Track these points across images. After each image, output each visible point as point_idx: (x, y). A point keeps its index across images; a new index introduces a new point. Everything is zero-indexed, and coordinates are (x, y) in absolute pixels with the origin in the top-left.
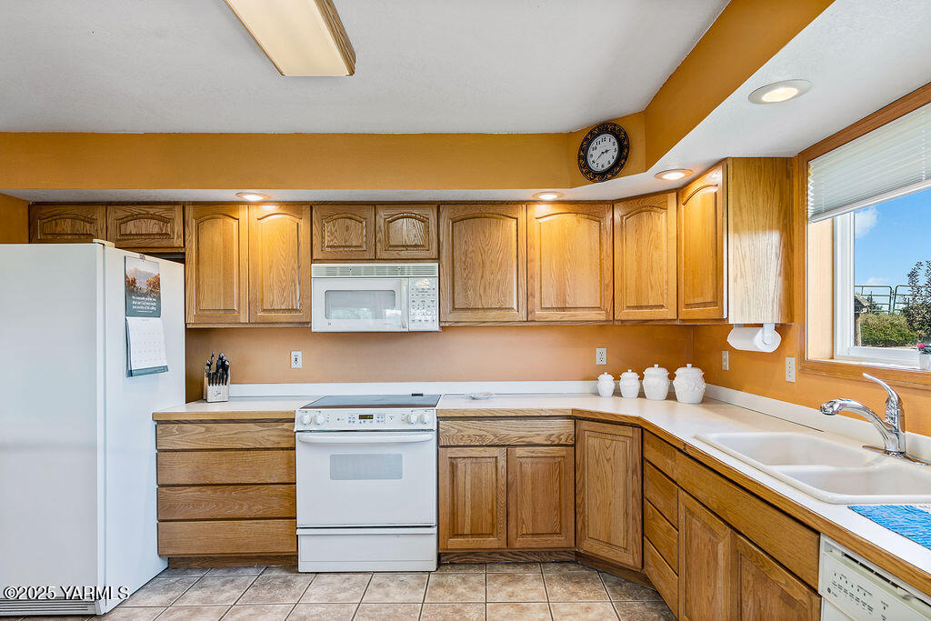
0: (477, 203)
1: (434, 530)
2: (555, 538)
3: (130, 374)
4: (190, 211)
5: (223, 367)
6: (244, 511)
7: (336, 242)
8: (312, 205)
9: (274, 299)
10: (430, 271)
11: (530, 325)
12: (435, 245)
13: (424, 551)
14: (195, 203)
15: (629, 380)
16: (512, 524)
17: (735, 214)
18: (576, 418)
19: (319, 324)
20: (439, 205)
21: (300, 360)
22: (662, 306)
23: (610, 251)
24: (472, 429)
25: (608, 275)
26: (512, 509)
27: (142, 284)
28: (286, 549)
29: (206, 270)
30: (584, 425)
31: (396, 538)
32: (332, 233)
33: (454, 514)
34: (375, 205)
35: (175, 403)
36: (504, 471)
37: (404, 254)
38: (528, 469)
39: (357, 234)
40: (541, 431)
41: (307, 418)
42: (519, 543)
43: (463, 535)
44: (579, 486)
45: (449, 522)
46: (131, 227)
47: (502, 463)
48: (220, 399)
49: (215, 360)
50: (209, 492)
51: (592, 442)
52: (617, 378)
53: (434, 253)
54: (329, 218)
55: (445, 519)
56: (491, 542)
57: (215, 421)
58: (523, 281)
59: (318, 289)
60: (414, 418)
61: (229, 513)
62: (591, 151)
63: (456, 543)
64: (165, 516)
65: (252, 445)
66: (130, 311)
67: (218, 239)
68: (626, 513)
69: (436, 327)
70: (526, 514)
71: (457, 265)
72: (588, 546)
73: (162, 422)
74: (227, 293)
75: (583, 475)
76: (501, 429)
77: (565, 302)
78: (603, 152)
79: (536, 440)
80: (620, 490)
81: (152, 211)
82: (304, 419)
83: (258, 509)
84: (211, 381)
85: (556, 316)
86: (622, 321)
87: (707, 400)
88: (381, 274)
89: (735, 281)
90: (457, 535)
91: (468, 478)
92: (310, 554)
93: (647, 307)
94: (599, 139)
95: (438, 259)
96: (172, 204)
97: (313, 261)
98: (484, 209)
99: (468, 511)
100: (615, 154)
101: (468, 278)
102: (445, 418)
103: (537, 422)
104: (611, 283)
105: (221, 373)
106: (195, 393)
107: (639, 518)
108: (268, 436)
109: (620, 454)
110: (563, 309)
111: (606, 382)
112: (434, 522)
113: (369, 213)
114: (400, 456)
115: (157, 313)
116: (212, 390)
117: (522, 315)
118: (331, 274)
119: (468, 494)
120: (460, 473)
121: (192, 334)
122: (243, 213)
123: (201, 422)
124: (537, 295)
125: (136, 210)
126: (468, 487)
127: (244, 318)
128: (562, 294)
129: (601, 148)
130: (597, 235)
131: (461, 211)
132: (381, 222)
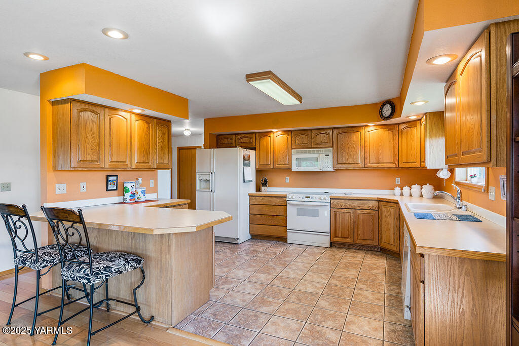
0: (346, 127)
1: (329, 234)
2: (371, 241)
3: (244, 182)
4: (257, 134)
5: (266, 181)
6: (272, 223)
7: (299, 143)
8: (292, 131)
9: (281, 161)
10: (330, 151)
11: (366, 169)
12: (332, 142)
13: (326, 241)
14: (258, 133)
15: (406, 189)
16: (356, 235)
17: (430, 132)
18: (379, 201)
19: (294, 168)
20: (333, 129)
21: (288, 180)
22: (415, 162)
23: (397, 142)
24: (342, 203)
25: (396, 151)
26: (356, 230)
27: (246, 158)
28: (284, 235)
29: (261, 152)
30: (382, 203)
31: (317, 236)
32: (298, 140)
33: (335, 230)
34: (311, 130)
35: (253, 190)
36: (353, 217)
37: (321, 146)
38: (361, 217)
39: (306, 140)
40: (367, 205)
41: (290, 197)
42: (358, 242)
43: (339, 237)
44: (380, 224)
45: (334, 232)
46: (242, 141)
47: (352, 214)
48: (265, 191)
49: (264, 179)
50: (263, 216)
51: (384, 209)
52: (402, 189)
53: (331, 146)
54: (297, 135)
55: (333, 231)
56: (348, 241)
57: (264, 196)
58: (363, 154)
59: (294, 157)
60: (322, 198)
61: (268, 223)
62: (383, 110)
63: (336, 239)
64: (252, 222)
65: (274, 204)
66: (244, 165)
67: (265, 143)
68: (394, 233)
69: (331, 169)
70: (361, 232)
71: (339, 149)
72: (383, 245)
73: (251, 196)
74: (267, 160)
75: (381, 220)
76: (352, 203)
77: (379, 161)
78: (387, 110)
79: (364, 208)
80: (392, 225)
81: (247, 135)
82: (289, 197)
83: (276, 223)
84: (262, 186)
85: (375, 166)
86: (402, 168)
87: (435, 197)
88: (314, 152)
89: (430, 154)
90: (336, 237)
91: (340, 219)
92: (291, 237)
93: (410, 162)
94: (386, 106)
95: (333, 147)
96: (253, 133)
97: (292, 149)
98: (349, 129)
99: (340, 229)
100: (391, 111)
101: (343, 153)
102: (333, 199)
103: (364, 201)
104: (397, 154)
105: (265, 184)
106: (258, 189)
107: (398, 234)
108: (279, 201)
109: (392, 213)
110: (378, 163)
111: (397, 190)
112: (329, 231)
113: (310, 133)
114: (318, 210)
115: (249, 166)
116: (263, 188)
117: (363, 166)
118: (298, 152)
119: (340, 224)
120: (338, 217)
121: (258, 171)
122: (272, 135)
123: (261, 196)
124: (368, 159)
125: (242, 135)
126: (340, 221)
127: (272, 167)
128: (377, 158)
129: (387, 109)
130: (392, 136)
131: (340, 131)
132: (313, 135)
